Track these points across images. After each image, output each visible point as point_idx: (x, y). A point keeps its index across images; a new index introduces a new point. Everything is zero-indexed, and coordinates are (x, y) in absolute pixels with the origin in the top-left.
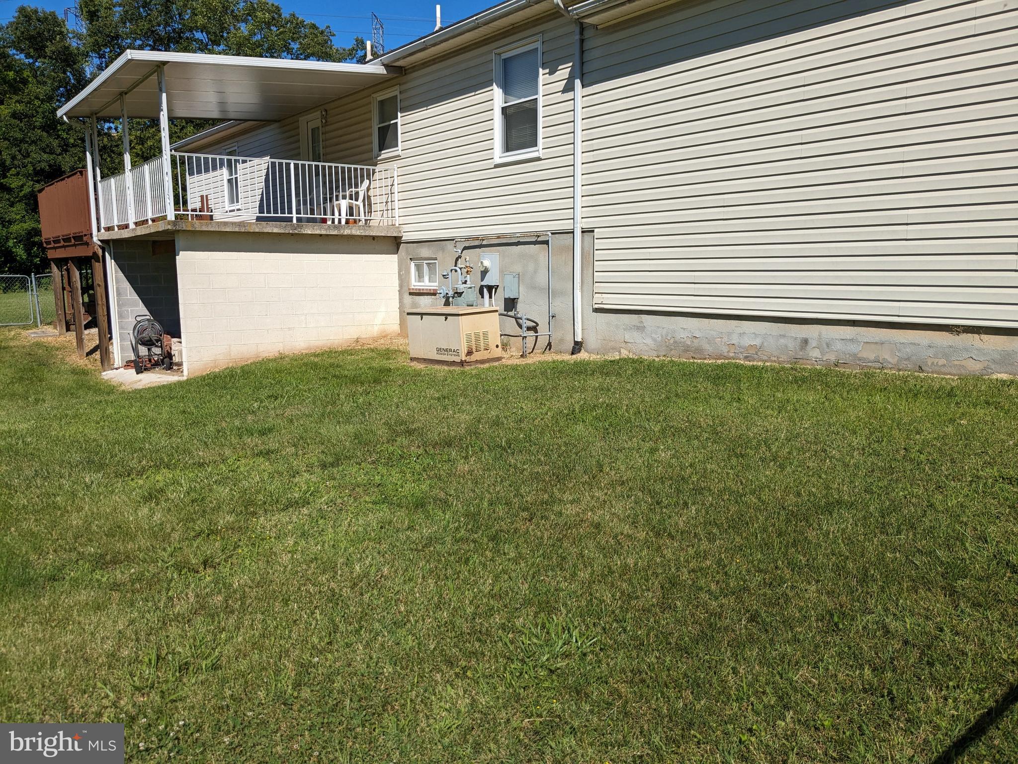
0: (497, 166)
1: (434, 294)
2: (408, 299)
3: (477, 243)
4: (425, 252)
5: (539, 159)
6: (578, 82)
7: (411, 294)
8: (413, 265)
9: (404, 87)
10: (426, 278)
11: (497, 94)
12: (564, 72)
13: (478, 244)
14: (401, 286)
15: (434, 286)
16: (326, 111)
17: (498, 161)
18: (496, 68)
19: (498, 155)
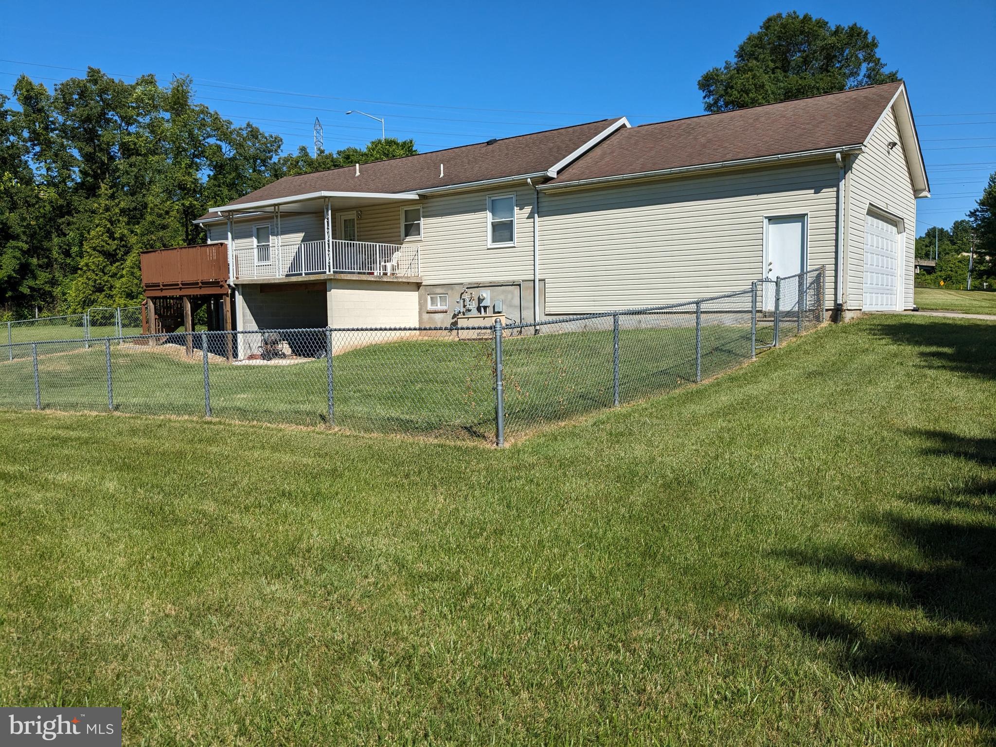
0: (488, 249)
1: (446, 312)
2: (426, 316)
3: (475, 285)
4: (439, 290)
5: (515, 247)
6: (536, 215)
7: (427, 313)
8: (429, 297)
9: (425, 205)
10: (439, 304)
11: (489, 215)
12: (528, 210)
13: (478, 286)
14: (420, 309)
15: (444, 308)
16: (361, 211)
17: (489, 247)
18: (488, 203)
19: (490, 244)
